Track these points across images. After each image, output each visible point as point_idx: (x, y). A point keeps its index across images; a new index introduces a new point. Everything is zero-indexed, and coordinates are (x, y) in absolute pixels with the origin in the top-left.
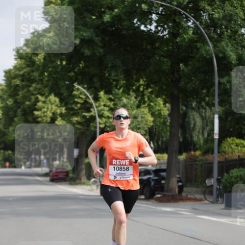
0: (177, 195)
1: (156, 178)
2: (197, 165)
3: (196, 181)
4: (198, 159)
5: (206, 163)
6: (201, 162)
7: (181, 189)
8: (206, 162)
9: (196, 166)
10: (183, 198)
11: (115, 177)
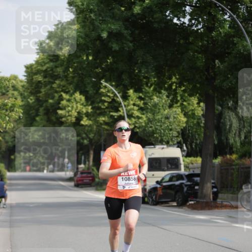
0: (212, 202)
1: (189, 183)
2: (233, 169)
3: (231, 187)
4: (234, 163)
5: (242, 168)
6: (237, 167)
7: (216, 195)
8: (242, 166)
9: (232, 171)
10: (218, 205)
11: (124, 187)
